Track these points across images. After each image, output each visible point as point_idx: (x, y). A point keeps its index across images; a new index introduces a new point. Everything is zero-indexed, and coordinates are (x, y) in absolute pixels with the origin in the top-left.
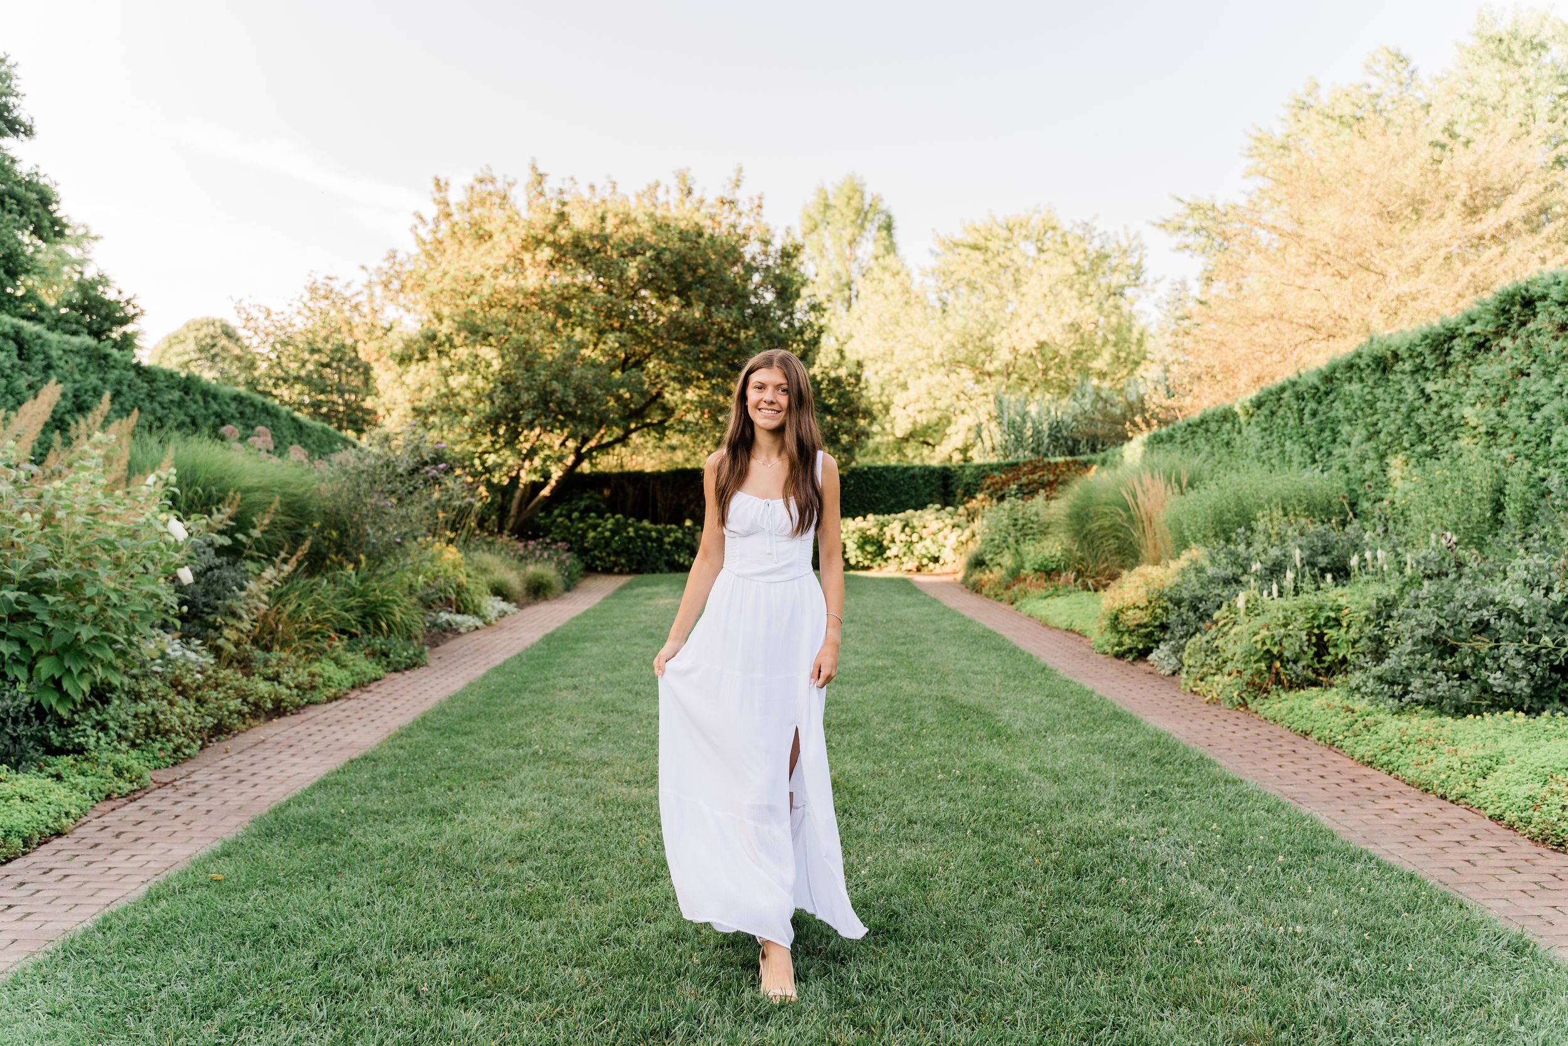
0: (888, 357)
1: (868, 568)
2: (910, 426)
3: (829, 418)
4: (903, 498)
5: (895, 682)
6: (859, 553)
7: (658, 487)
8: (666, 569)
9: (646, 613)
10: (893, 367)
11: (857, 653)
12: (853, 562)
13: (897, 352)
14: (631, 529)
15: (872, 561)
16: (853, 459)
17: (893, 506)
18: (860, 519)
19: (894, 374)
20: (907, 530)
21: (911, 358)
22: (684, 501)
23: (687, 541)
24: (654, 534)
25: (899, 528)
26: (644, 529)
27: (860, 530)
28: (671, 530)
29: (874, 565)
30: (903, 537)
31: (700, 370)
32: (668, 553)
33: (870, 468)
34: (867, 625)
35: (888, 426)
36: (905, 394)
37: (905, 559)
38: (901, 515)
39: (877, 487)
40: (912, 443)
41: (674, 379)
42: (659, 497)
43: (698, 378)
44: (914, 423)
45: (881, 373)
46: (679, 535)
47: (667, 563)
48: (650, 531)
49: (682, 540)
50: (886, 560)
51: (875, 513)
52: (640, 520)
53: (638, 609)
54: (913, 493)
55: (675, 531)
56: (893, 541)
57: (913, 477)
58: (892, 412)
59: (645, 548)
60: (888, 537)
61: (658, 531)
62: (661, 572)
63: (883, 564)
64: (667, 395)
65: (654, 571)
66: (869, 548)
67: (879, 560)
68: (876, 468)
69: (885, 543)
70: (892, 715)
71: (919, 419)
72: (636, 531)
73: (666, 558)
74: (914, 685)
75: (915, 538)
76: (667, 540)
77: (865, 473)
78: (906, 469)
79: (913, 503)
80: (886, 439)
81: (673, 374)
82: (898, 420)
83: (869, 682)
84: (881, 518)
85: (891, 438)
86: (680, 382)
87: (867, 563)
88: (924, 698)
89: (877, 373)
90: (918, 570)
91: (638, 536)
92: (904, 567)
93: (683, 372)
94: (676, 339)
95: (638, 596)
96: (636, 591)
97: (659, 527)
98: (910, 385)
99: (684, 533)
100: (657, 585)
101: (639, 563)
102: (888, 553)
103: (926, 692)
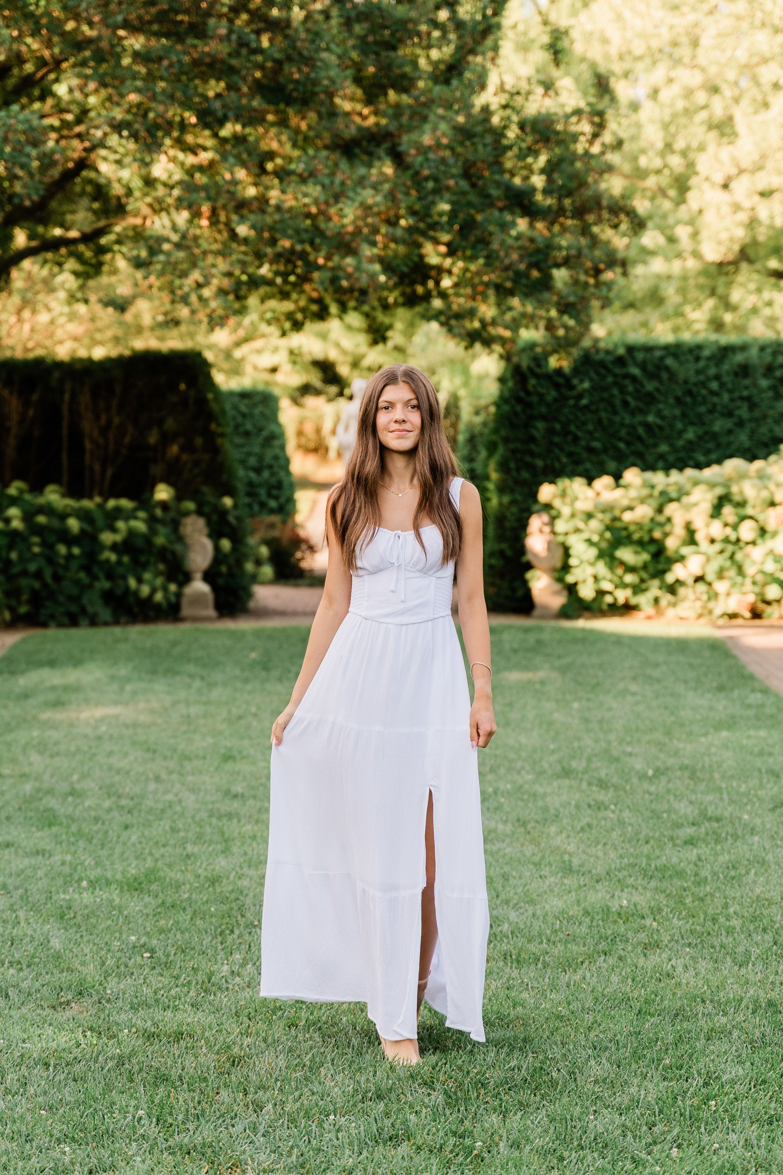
0: (685, 51)
1: (627, 609)
2: (740, 233)
3: (522, 224)
4: (719, 425)
5: (655, 959)
6: (601, 568)
7: (85, 399)
8: (105, 614)
9: (42, 747)
10: (695, 79)
11: (568, 869)
12: (587, 592)
13: (705, 41)
14: (14, 512)
15: (638, 589)
16: (586, 326)
17: (691, 446)
18: (604, 482)
19: (701, 97)
20: (728, 511)
21: (741, 55)
22: (153, 439)
23: (160, 540)
24: (73, 524)
25: (706, 507)
26: (48, 510)
27: (607, 509)
28: (118, 513)
29: (644, 600)
30: (717, 529)
31: (186, 105)
32: (110, 572)
33: (631, 349)
34: (603, 785)
35: (682, 232)
36: (726, 153)
37: (721, 587)
38: (708, 473)
39: (650, 399)
40: (746, 274)
41: (117, 127)
42: (88, 426)
43: (183, 126)
44: (752, 223)
45: (664, 95)
46: (140, 526)
47: (108, 597)
48: (63, 517)
49: (148, 540)
50: (672, 589)
51: (648, 467)
52: (37, 488)
53: (22, 736)
54: (744, 412)
55: (130, 515)
56: (691, 539)
57: (744, 370)
58: (694, 200)
59: (50, 559)
60: (678, 531)
61: (84, 516)
62: (94, 622)
63: (666, 599)
64: (104, 168)
65: (73, 621)
66: (626, 554)
67: (654, 589)
68: (648, 349)
69: (671, 544)
70: (637, 1056)
71: (763, 214)
72: (28, 517)
73: (106, 585)
74: (703, 966)
75: (747, 531)
76: (107, 538)
77: (620, 361)
78: (726, 351)
79: (743, 438)
80: (676, 267)
81: (118, 114)
82: (709, 218)
83: (591, 958)
84: (658, 478)
85: (691, 264)
86: (135, 136)
87: (622, 596)
88: (722, 1008)
89: (655, 93)
90: (756, 615)
91: (35, 529)
92: (720, 607)
93: (141, 111)
94: (126, 25)
95: (25, 696)
96: (24, 681)
97: (87, 504)
98: (741, 123)
99: (152, 520)
100: (77, 662)
101: (36, 599)
102: (678, 572)
103: (732, 990)
